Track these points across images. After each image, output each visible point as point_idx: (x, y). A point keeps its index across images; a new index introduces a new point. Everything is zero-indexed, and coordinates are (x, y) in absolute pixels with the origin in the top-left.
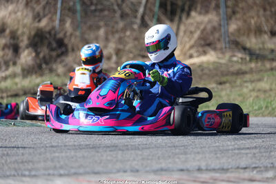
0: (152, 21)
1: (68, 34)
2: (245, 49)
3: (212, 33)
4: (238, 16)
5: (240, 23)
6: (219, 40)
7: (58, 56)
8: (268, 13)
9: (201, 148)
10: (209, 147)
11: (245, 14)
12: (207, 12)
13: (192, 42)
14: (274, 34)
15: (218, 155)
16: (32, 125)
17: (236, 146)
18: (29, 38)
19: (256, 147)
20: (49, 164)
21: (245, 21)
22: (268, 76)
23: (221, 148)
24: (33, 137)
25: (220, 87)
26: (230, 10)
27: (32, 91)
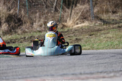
0: (59, 9)
1: (23, 16)
2: (101, 19)
3: (86, 13)
4: (98, 5)
5: (99, 8)
6: (89, 16)
7: (19, 26)
8: (111, 3)
9: (82, 64)
10: (85, 64)
11: (101, 4)
12: (84, 4)
13: (78, 17)
14: (114, 12)
15: (89, 67)
16: (7, 57)
17: (97, 63)
18: (5, 19)
19: (106, 63)
20: (14, 74)
21: (101, 7)
22: (112, 31)
23: (90, 64)
24: (7, 62)
25: (90, 37)
26: (94, 3)
27: (7, 42)
